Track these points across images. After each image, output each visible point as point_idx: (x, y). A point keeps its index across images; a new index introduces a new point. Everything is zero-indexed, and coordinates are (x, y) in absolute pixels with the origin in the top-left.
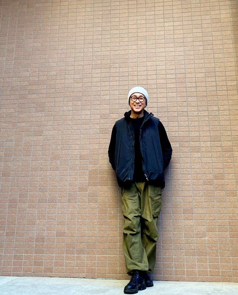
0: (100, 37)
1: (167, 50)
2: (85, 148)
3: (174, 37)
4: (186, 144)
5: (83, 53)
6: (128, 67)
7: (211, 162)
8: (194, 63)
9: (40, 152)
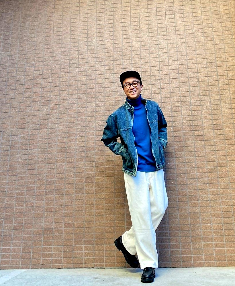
0: (103, 30)
1: (169, 41)
2: (91, 140)
3: (175, 29)
4: (190, 133)
5: (87, 46)
6: (132, 59)
7: (214, 150)
8: (195, 54)
9: (46, 145)
